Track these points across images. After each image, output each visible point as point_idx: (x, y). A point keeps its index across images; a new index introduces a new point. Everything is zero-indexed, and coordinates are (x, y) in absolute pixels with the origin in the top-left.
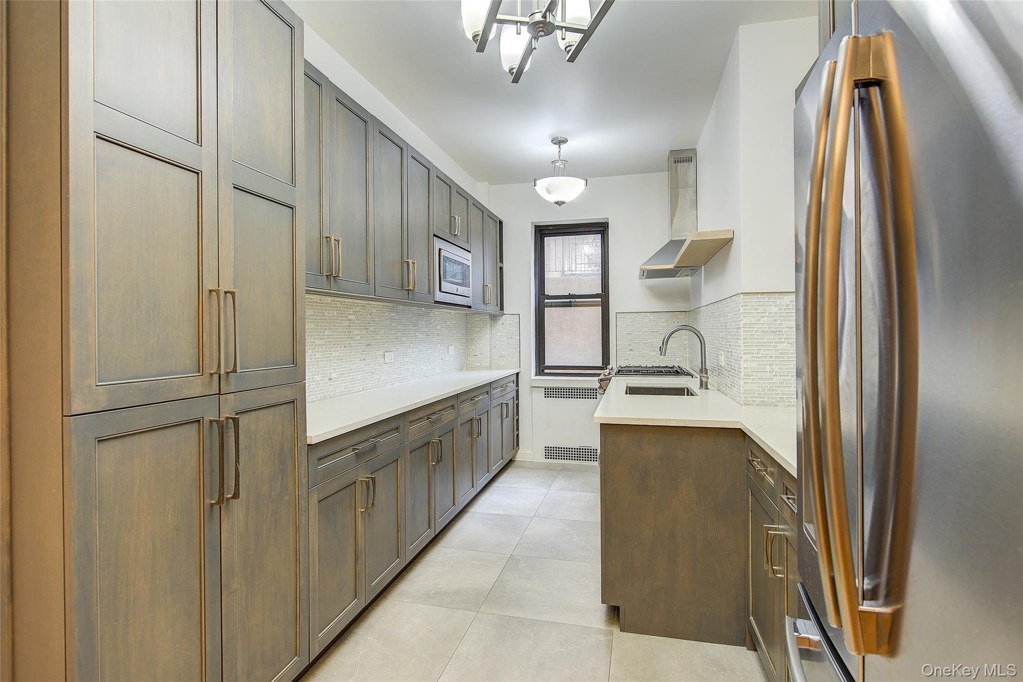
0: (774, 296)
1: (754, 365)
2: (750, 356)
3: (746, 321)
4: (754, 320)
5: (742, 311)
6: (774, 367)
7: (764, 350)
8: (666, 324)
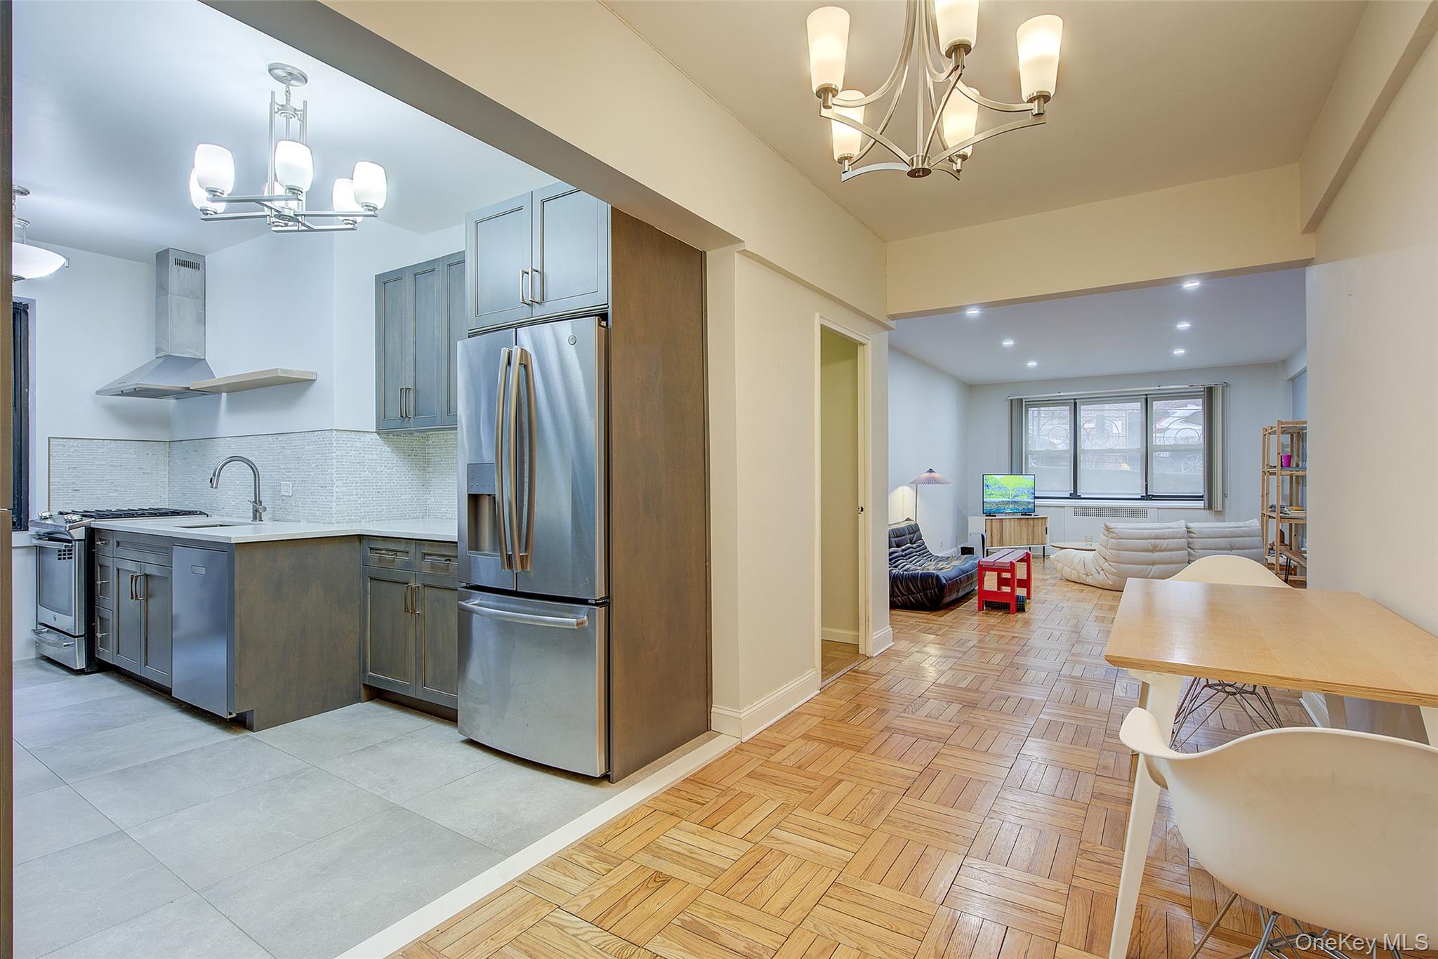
0: (358, 434)
1: (344, 489)
2: (341, 482)
3: (339, 453)
4: (344, 453)
5: (335, 445)
6: (359, 491)
7: (352, 477)
8: (135, 456)
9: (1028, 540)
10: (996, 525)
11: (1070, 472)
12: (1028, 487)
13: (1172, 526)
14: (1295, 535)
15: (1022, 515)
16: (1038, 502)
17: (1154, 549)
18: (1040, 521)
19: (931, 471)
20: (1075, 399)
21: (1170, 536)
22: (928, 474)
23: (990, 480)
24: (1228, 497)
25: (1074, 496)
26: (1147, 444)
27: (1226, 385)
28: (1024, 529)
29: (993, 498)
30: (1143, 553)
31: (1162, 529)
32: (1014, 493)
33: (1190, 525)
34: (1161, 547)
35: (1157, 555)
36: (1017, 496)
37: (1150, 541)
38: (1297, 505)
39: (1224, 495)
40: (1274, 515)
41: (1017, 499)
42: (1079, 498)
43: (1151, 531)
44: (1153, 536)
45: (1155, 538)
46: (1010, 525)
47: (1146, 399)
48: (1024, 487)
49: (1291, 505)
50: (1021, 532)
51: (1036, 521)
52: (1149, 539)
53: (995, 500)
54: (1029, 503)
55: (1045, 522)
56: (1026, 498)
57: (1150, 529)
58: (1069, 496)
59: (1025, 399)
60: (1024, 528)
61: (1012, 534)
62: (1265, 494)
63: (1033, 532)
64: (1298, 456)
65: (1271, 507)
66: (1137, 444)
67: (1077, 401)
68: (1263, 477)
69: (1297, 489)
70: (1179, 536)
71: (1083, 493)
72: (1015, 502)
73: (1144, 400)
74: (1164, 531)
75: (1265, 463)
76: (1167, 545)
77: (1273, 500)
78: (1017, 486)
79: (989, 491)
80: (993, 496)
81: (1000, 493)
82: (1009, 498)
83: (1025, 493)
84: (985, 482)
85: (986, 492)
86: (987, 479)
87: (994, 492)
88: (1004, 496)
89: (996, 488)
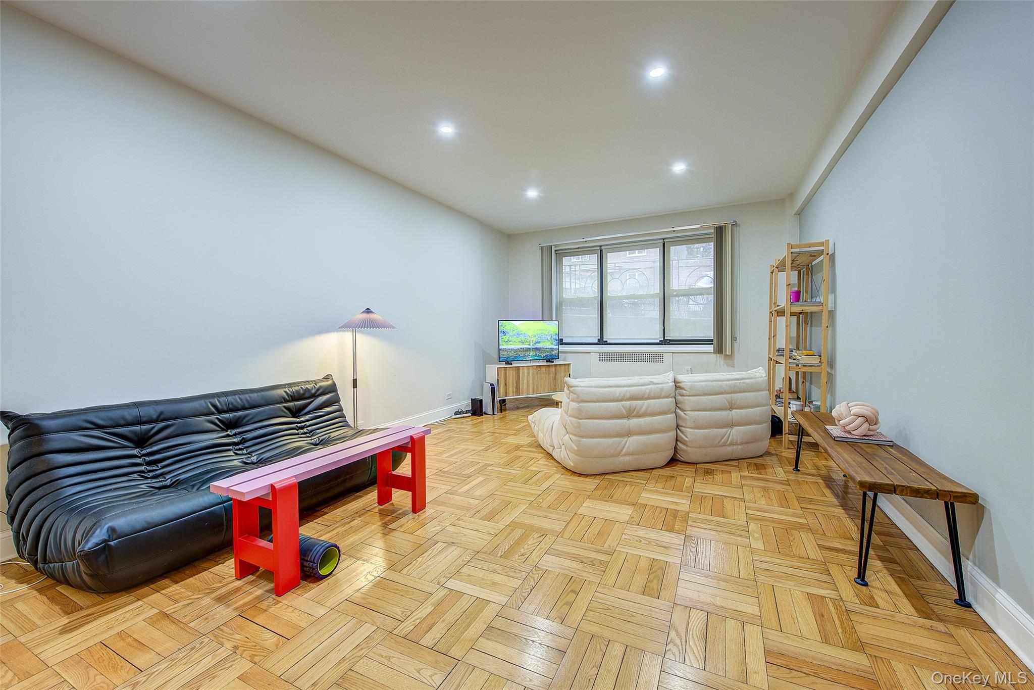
9: (549, 386)
10: (511, 374)
11: (598, 318)
12: (551, 333)
13: (655, 381)
14: (803, 382)
15: (547, 361)
16: (562, 348)
17: (630, 414)
18: (563, 368)
19: (368, 311)
20: (600, 246)
21: (652, 395)
22: (365, 316)
23: (507, 326)
24: (738, 341)
25: (601, 342)
26: (664, 289)
27: (735, 225)
28: (545, 377)
29: (511, 344)
30: (614, 421)
31: (642, 385)
32: (534, 339)
33: (680, 378)
34: (638, 412)
35: (633, 422)
36: (539, 342)
37: (624, 403)
38: (805, 349)
39: (734, 339)
40: (782, 360)
41: (539, 346)
42: (606, 343)
43: (626, 389)
44: (628, 395)
45: (632, 398)
46: (528, 373)
47: (664, 244)
48: (547, 333)
49: (798, 349)
50: (541, 378)
51: (558, 368)
52: (622, 400)
53: (513, 347)
54: (552, 349)
55: (569, 369)
56: (547, 345)
57: (624, 386)
58: (597, 342)
59: (556, 246)
60: (544, 375)
61: (531, 382)
62: (772, 336)
63: (555, 379)
64: (807, 292)
65: (778, 350)
66: (656, 289)
67: (602, 248)
68: (770, 318)
69: (806, 330)
70: (663, 394)
71: (609, 339)
72: (536, 348)
73: (662, 245)
74: (644, 388)
75: (773, 301)
76: (647, 408)
77: (781, 343)
78: (539, 332)
79: (506, 338)
80: (511, 343)
81: (519, 339)
82: (530, 345)
83: (549, 339)
84: (501, 328)
85: (503, 338)
86: (504, 325)
87: (511, 339)
88: (523, 343)
89: (514, 335)
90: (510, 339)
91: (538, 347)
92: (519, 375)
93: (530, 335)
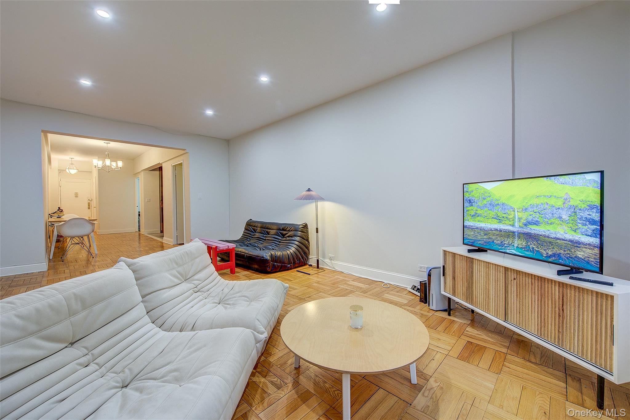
12: (572, 203)
19: (309, 190)
22: (308, 193)
23: (474, 191)
32: (525, 216)
36: (537, 223)
41: (534, 229)
48: (559, 203)
53: (482, 225)
79: (472, 210)
80: (478, 218)
81: (492, 214)
82: (513, 226)
83: (565, 217)
84: (467, 195)
85: (468, 211)
86: (470, 190)
87: (481, 212)
88: (500, 221)
89: (485, 206)
90: (479, 212)
91: (533, 232)
92: (472, 272)
93: (515, 207)
